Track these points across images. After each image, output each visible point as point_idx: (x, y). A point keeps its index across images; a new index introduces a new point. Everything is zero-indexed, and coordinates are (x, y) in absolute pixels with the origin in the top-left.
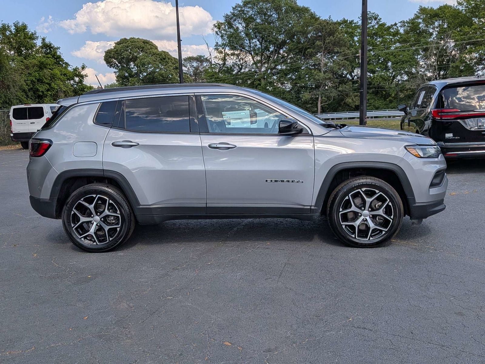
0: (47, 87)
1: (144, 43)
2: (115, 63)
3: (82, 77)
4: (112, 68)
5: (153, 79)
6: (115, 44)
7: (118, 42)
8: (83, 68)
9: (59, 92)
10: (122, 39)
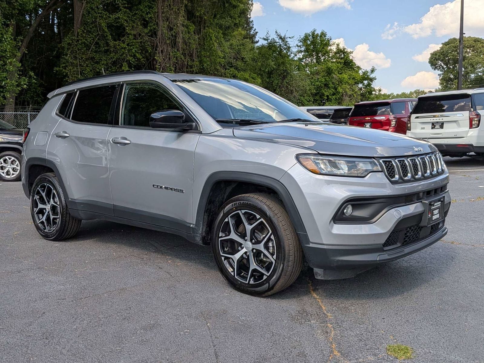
0: (332, 91)
1: (475, 41)
2: (441, 65)
3: (371, 80)
4: (436, 70)
5: (481, 80)
6: (442, 45)
7: (446, 42)
8: (373, 71)
9: (344, 96)
10: (451, 39)
